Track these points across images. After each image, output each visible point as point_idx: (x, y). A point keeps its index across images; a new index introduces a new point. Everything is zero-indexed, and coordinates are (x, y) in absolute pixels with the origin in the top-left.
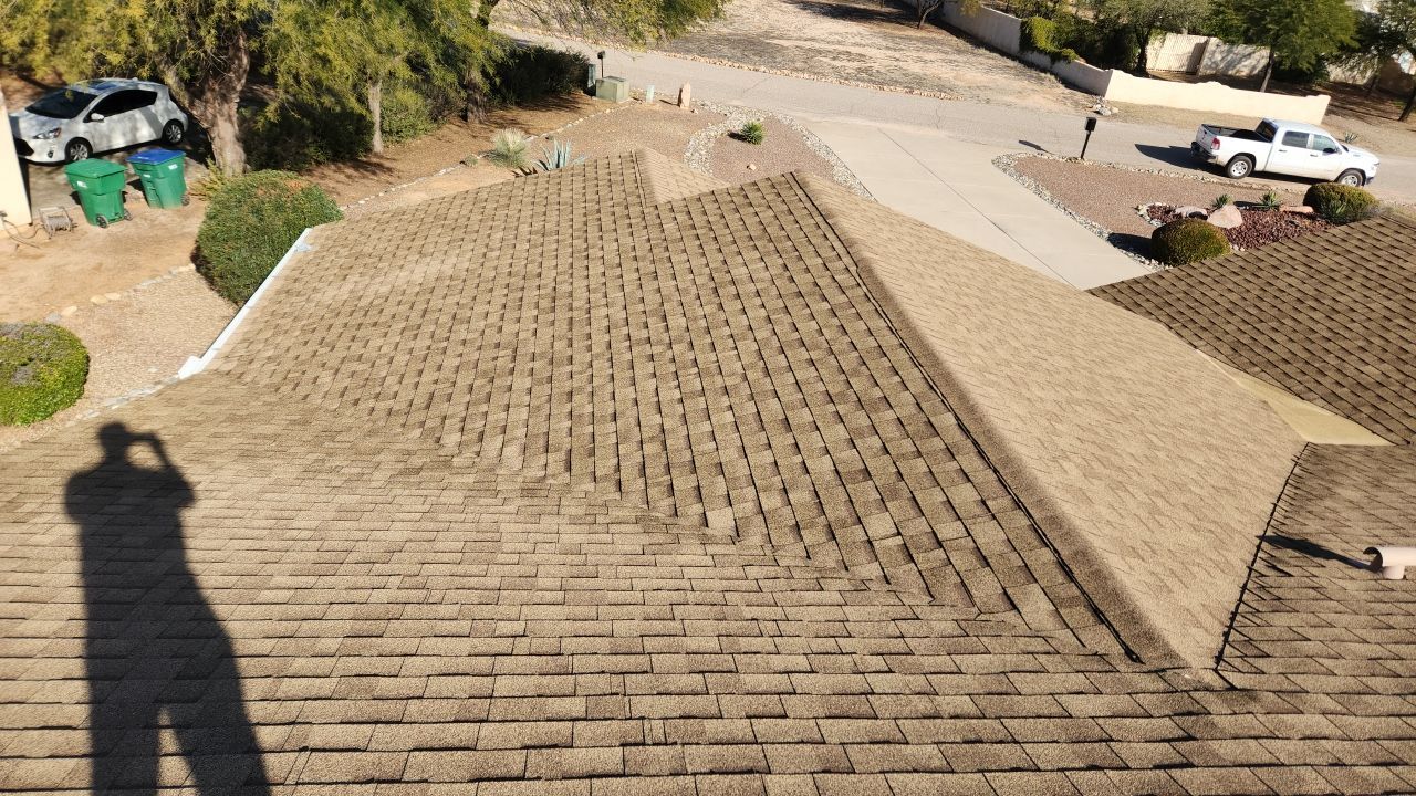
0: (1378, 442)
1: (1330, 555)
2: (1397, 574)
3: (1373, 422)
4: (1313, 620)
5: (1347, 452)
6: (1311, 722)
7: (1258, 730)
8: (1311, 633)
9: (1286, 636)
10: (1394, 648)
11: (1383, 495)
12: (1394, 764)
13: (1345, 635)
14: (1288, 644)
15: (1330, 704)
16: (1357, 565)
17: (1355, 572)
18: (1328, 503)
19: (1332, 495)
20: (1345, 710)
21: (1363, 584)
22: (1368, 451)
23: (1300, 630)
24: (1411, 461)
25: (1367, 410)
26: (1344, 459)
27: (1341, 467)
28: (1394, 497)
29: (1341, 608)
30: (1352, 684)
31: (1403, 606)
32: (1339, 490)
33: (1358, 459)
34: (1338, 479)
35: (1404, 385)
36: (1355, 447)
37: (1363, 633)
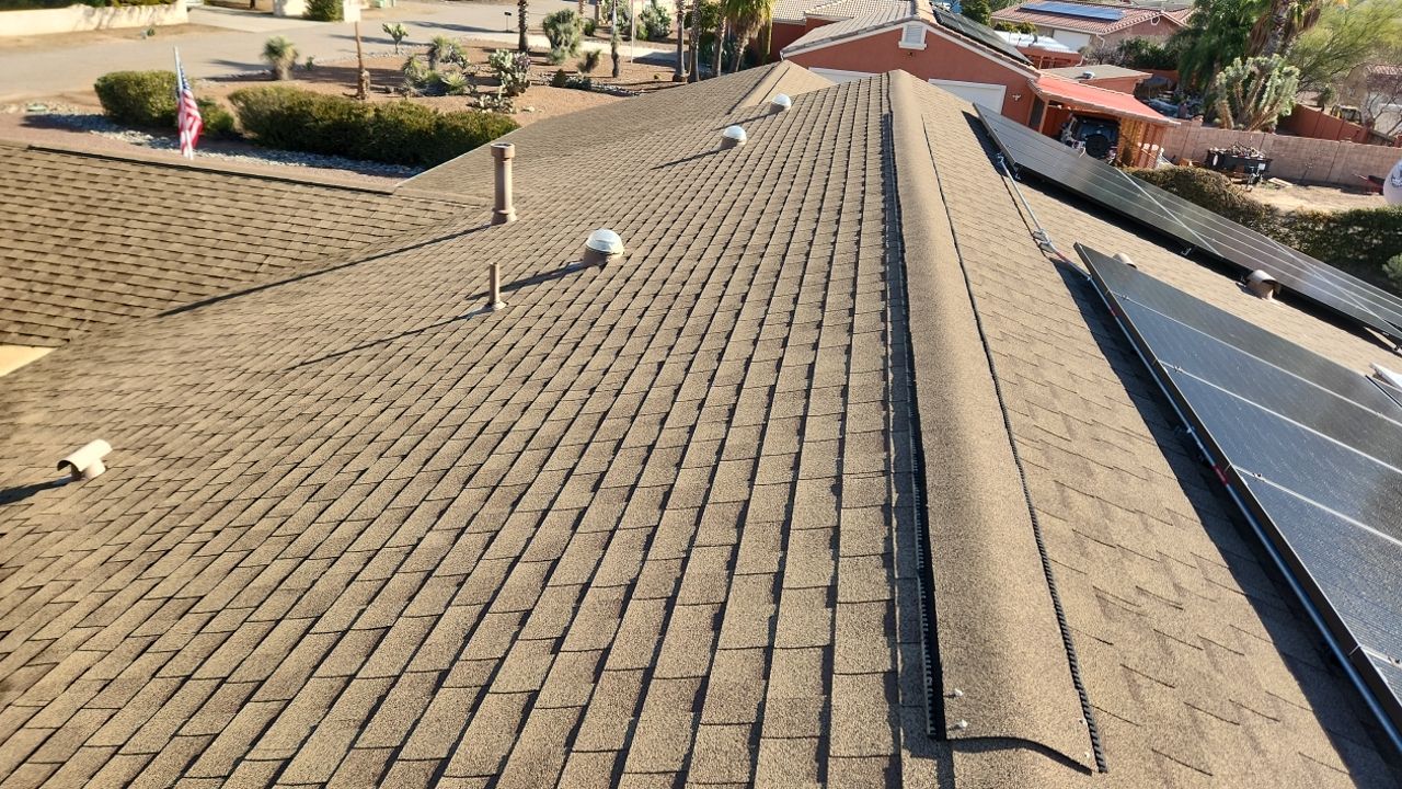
0: (40, 353)
1: (33, 490)
2: (97, 469)
3: (26, 336)
4: (38, 564)
5: (17, 378)
6: (71, 663)
7: (23, 714)
8: (41, 579)
9: (19, 599)
10: (118, 540)
11: (64, 402)
12: (152, 643)
13: (72, 557)
14: (23, 607)
15: (80, 634)
16: (63, 483)
17: (62, 491)
18: (17, 438)
19: (17, 428)
20: (95, 630)
21: (72, 499)
22: (36, 367)
23: (30, 584)
24: (76, 357)
25: (14, 328)
26: (16, 386)
27: (16, 396)
28: (74, 398)
29: (61, 534)
30: (95, 599)
31: (114, 495)
32: (22, 420)
33: (28, 379)
34: (17, 409)
35: (31, 291)
36: (22, 368)
37: (89, 545)
